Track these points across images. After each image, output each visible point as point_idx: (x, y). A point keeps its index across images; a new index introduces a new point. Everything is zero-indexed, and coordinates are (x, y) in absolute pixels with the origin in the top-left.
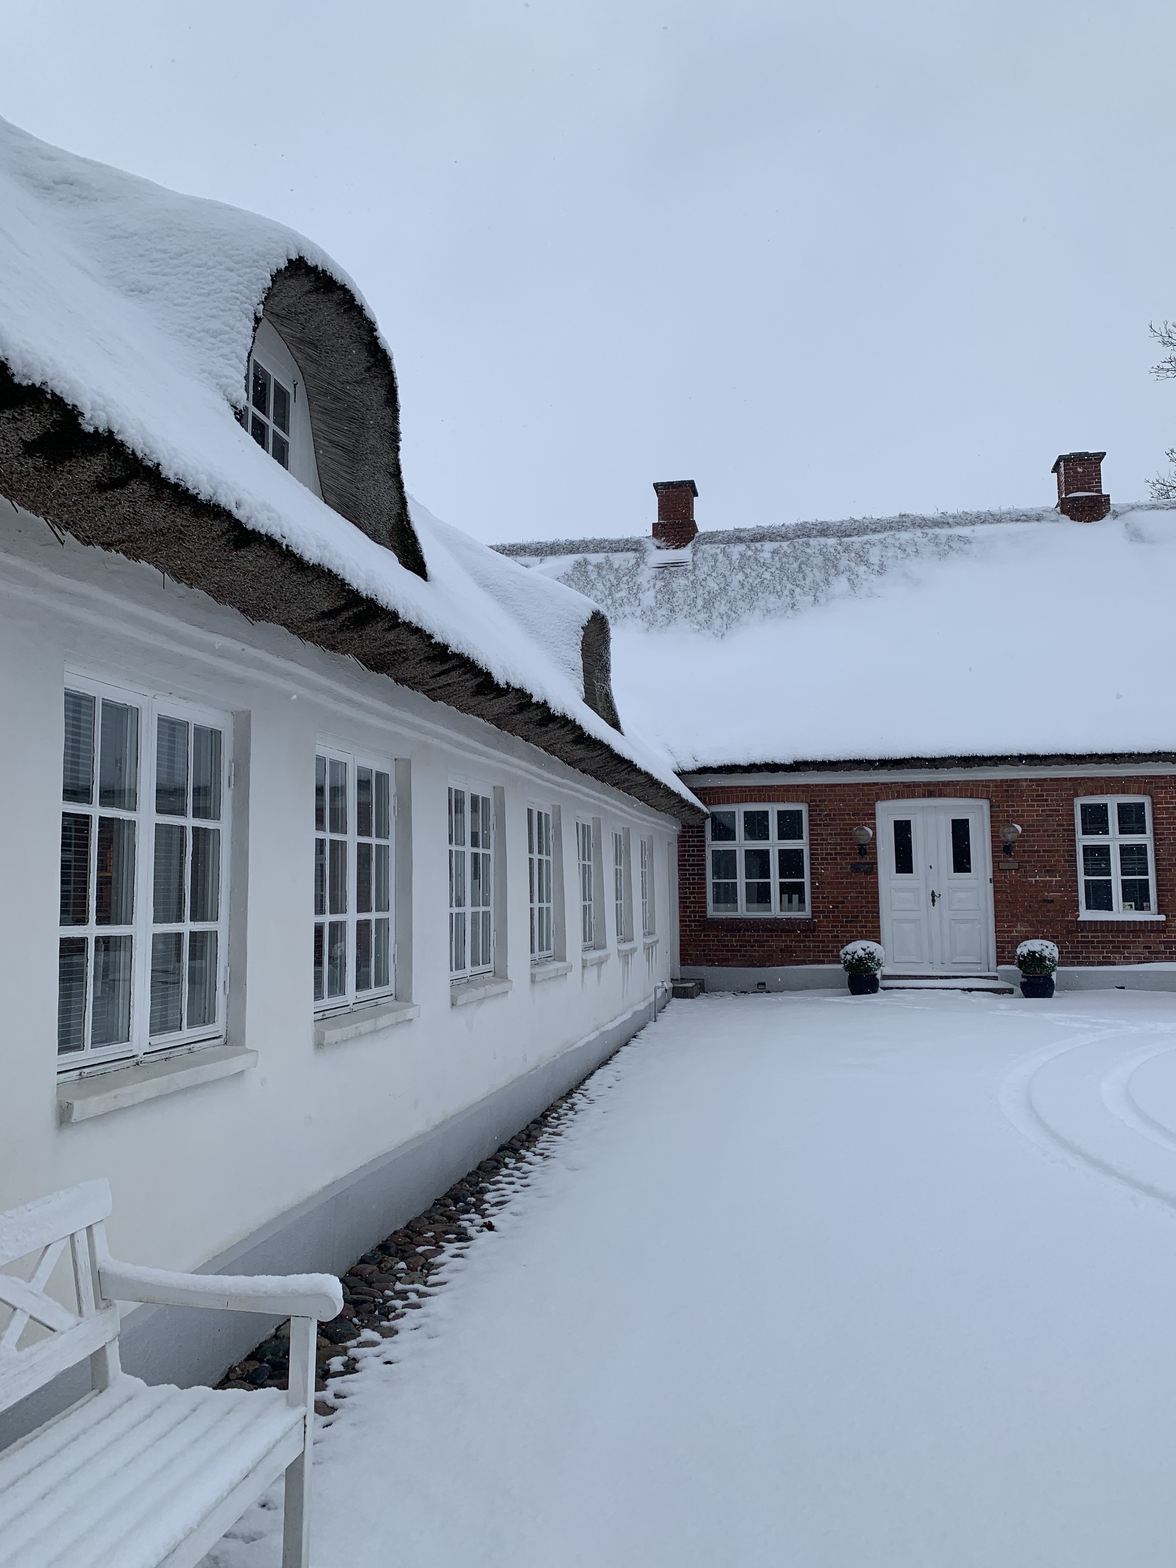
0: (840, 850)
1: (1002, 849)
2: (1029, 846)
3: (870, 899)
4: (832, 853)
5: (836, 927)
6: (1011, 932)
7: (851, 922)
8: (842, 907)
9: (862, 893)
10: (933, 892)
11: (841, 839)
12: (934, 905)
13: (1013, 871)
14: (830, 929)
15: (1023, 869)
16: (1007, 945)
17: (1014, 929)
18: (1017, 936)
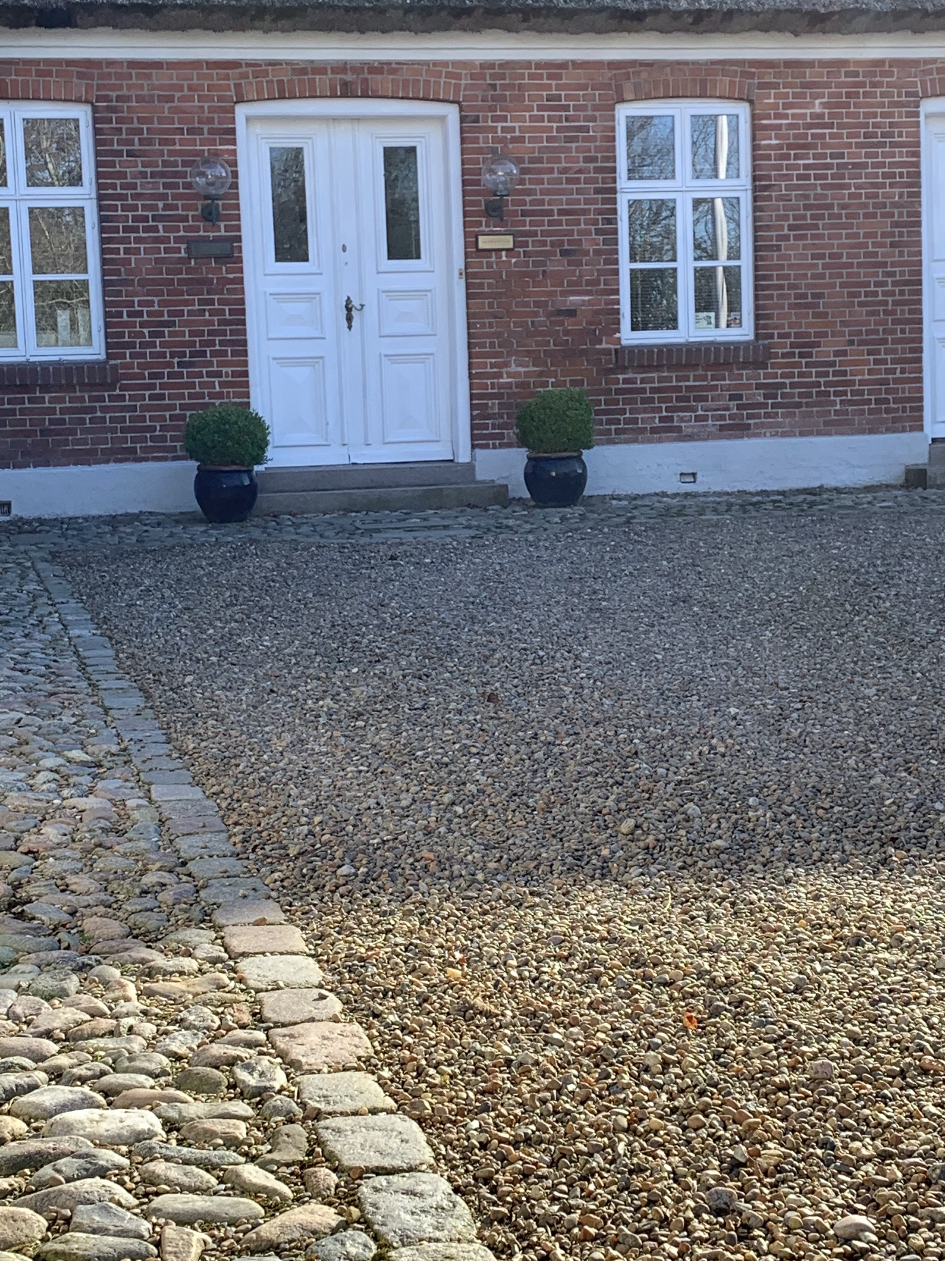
0: (163, 210)
1: (483, 208)
2: (532, 203)
3: (227, 317)
4: (147, 217)
5: (160, 376)
6: (499, 375)
7: (191, 364)
8: (171, 334)
9: (211, 302)
10: (349, 300)
11: (166, 186)
12: (350, 327)
13: (504, 253)
14: (147, 381)
15: (521, 250)
16: (490, 402)
17: (504, 370)
18: (510, 383)
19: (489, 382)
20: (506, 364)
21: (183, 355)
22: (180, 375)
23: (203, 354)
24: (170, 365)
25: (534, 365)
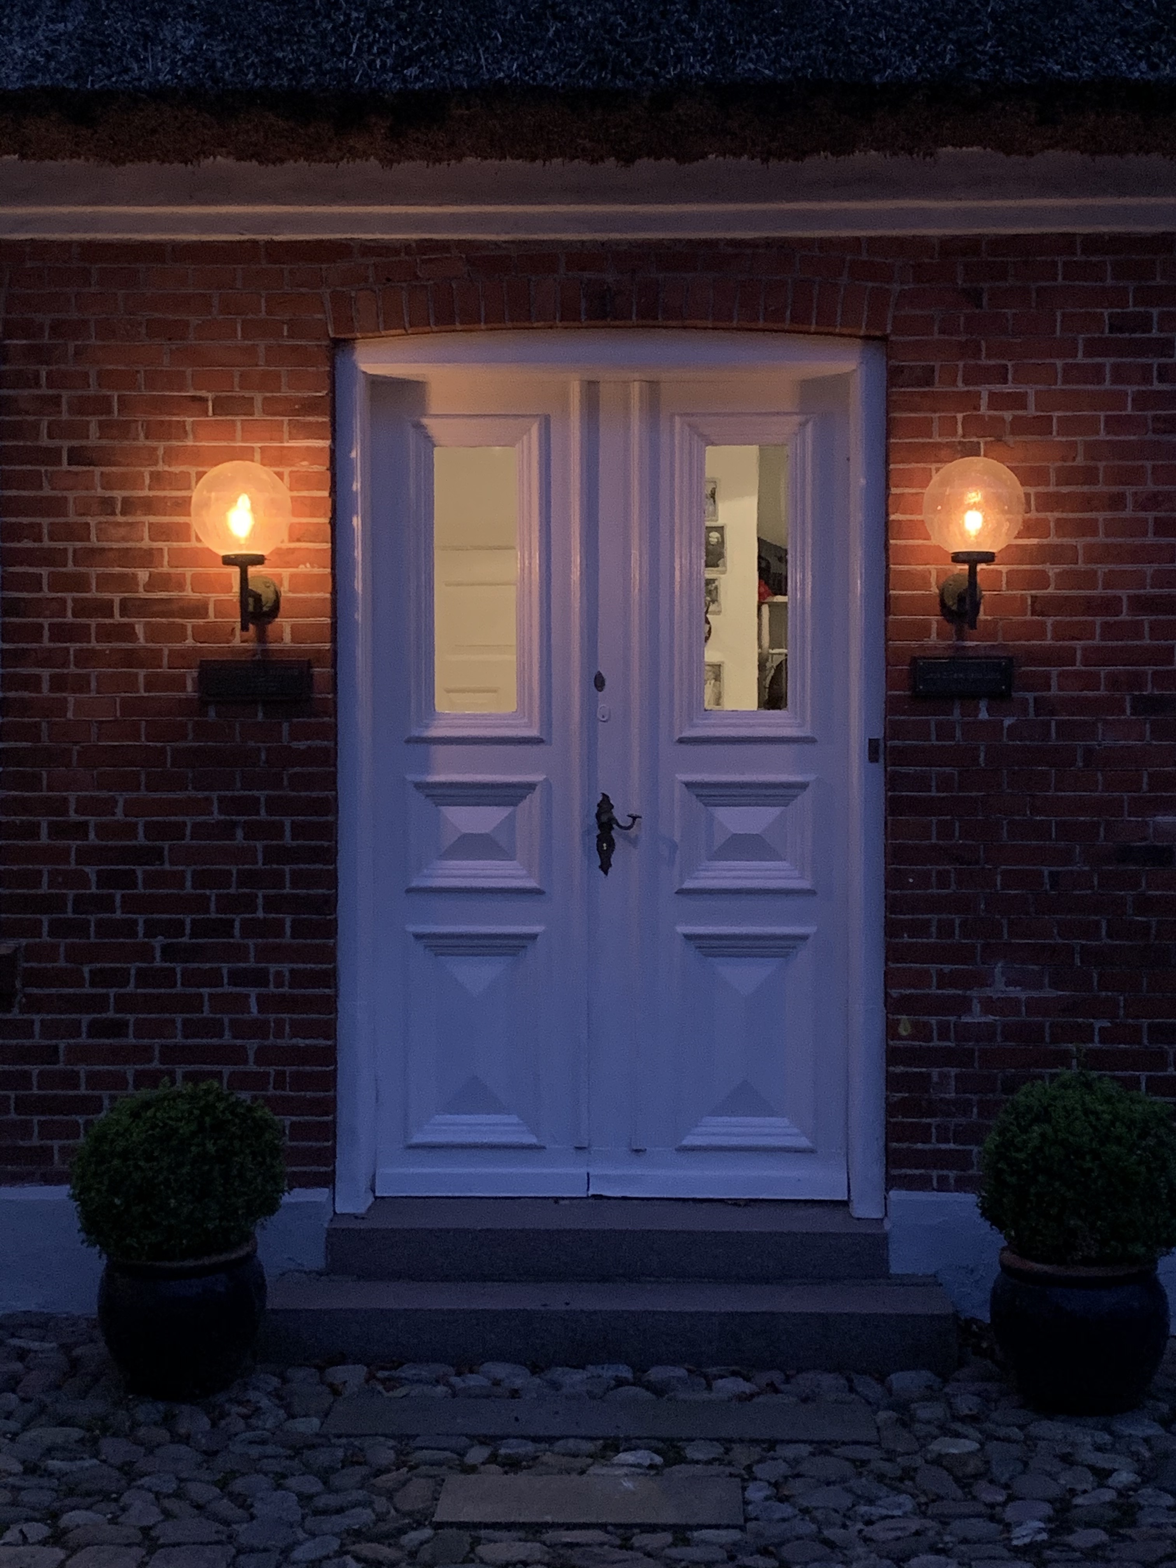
0: (148, 588)
1: (934, 591)
2: (1062, 580)
4: (110, 604)
6: (962, 1006)
7: (194, 953)
10: (604, 805)
12: (605, 867)
13: (983, 702)
15: (1030, 696)
16: (935, 1072)
17: (974, 993)
18: (991, 1025)
19: (933, 1020)
20: (982, 980)
21: (177, 928)
22: (168, 977)
23: (225, 928)
24: (145, 953)
25: (1054, 985)
